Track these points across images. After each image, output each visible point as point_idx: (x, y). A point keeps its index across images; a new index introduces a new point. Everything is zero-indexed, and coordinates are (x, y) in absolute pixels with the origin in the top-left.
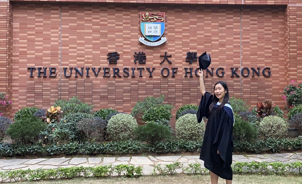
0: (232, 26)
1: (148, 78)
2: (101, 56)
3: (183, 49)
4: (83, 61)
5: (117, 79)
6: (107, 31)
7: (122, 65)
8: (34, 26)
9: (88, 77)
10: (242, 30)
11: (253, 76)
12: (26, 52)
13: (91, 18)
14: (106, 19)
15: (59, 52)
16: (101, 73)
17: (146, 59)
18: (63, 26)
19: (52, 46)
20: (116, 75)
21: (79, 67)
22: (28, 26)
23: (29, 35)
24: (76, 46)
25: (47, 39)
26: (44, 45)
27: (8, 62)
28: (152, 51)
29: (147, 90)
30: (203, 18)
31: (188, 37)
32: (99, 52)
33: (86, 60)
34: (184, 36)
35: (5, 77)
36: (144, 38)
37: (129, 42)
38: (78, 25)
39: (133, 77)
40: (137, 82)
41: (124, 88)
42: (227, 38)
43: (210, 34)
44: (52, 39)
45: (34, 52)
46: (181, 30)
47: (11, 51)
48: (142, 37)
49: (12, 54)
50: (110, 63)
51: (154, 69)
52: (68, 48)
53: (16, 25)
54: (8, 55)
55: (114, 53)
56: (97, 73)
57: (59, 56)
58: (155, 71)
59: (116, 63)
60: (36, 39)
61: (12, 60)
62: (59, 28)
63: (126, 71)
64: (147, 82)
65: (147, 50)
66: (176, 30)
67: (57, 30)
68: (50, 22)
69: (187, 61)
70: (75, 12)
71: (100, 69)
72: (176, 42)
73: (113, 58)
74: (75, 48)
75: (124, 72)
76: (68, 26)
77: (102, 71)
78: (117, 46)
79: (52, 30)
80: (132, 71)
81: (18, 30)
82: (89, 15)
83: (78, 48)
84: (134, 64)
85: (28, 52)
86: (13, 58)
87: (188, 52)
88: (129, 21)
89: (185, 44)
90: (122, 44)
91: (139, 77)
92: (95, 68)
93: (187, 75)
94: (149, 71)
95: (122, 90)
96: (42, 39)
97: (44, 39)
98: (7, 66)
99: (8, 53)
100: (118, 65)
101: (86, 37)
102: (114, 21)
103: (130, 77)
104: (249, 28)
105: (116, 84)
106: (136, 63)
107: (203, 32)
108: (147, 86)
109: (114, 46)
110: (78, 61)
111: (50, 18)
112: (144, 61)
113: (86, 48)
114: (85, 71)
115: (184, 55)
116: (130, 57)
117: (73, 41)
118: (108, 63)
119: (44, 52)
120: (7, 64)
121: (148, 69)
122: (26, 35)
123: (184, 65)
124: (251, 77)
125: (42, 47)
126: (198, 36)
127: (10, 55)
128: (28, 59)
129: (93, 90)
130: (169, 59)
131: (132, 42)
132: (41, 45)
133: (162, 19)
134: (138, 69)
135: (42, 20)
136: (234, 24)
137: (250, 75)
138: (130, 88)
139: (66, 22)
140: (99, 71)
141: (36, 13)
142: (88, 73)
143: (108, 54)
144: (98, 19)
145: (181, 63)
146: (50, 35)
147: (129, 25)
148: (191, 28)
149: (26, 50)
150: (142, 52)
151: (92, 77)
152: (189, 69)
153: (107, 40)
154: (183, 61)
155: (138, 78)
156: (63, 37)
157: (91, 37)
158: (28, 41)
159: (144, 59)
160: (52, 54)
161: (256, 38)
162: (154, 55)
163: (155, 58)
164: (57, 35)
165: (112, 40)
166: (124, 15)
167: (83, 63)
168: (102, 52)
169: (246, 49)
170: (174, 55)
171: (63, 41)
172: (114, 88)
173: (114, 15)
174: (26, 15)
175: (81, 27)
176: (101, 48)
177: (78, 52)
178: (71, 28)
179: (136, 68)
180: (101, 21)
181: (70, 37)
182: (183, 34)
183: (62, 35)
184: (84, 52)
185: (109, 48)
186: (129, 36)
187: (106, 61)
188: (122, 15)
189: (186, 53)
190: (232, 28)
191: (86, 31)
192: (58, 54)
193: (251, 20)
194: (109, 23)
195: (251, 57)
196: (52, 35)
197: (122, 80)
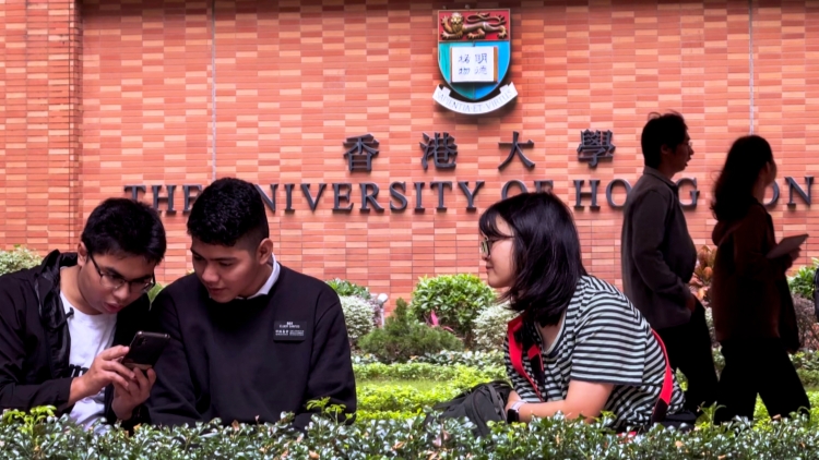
0: (721, 44)
1: (464, 215)
2: (327, 149)
3: (571, 119)
4: (276, 163)
5: (373, 219)
6: (341, 72)
7: (387, 174)
8: (138, 63)
9: (289, 211)
10: (755, 56)
11: (791, 206)
12: (119, 139)
13: (296, 35)
14: (340, 34)
15: (210, 138)
16: (327, 201)
17: (456, 154)
18: (218, 61)
19: (189, 120)
20: (368, 207)
21: (264, 183)
22: (125, 63)
23: (126, 89)
24: (254, 118)
25: (175, 101)
26: (168, 119)
27: (72, 171)
28: (474, 128)
29: (460, 250)
30: (631, 21)
31: (586, 80)
32: (320, 136)
33: (283, 162)
34: (572, 80)
35: (66, 215)
36: (449, 91)
37: (407, 103)
38: (262, 55)
39: (419, 211)
40: (431, 225)
41: (393, 244)
42: (707, 84)
43: (653, 72)
44: (190, 100)
45: (139, 139)
46: (563, 61)
47: (80, 139)
48: (445, 88)
49: (81, 146)
50: (353, 171)
51: (480, 185)
52: (233, 125)
53: (91, 61)
54: (72, 151)
55: (363, 139)
56: (314, 199)
57: (211, 150)
58: (482, 192)
59: (368, 171)
60: (147, 101)
61: (81, 165)
62: (210, 68)
63: (398, 192)
64: (461, 225)
65: (459, 128)
66: (549, 61)
67: (203, 74)
68: (182, 49)
69: (581, 160)
70: (253, 17)
71: (323, 187)
72: (549, 99)
73: (361, 153)
74: (254, 125)
75: (394, 196)
76: (232, 61)
77: (330, 194)
78: (372, 117)
79: (190, 75)
80: (414, 193)
81: (96, 77)
82: (293, 25)
83: (261, 124)
84: (422, 171)
85: (124, 139)
86: (85, 159)
87: (584, 130)
88: (406, 39)
89: (576, 106)
90: (385, 110)
91: (435, 210)
92: (308, 186)
93: (583, 203)
94: (465, 193)
95: (387, 251)
96: (160, 101)
97: (166, 102)
98: (72, 184)
99: (72, 145)
100: (374, 174)
101: (283, 92)
102: (363, 40)
103: (409, 212)
104: (777, 49)
105: (372, 232)
106: (426, 169)
107: (632, 65)
108: (459, 237)
109: (363, 117)
110: (262, 163)
111: (182, 37)
112: (450, 162)
113: (285, 125)
114: (282, 194)
115: (572, 140)
116: (408, 148)
117: (248, 106)
118: (347, 168)
119: (167, 138)
120: (72, 177)
121: (463, 187)
122: (119, 89)
123: (572, 172)
124: (785, 208)
125: (160, 126)
126: (616, 79)
127: (78, 152)
128: (124, 159)
129: (305, 252)
130: (526, 153)
131: (416, 102)
132: (159, 120)
133: (501, 31)
134: (433, 186)
135: (159, 43)
136: (731, 37)
137: (781, 201)
138: (409, 244)
139: (227, 49)
140: (320, 194)
141: (146, 26)
142: (289, 200)
143: (345, 141)
144: (318, 34)
145: (563, 165)
146: (182, 88)
147: (407, 51)
148: (593, 54)
149: (118, 133)
150: (446, 135)
151: (302, 212)
152: (587, 182)
153: (342, 98)
154: (571, 160)
155: (432, 213)
156: (220, 93)
157: (297, 92)
158: (124, 108)
159: (449, 154)
160: (190, 145)
161: (802, 82)
162: (482, 140)
163: (484, 150)
164: (202, 87)
165: (357, 99)
166: (392, 20)
167: (276, 168)
168: (331, 136)
169: (769, 115)
170: (541, 139)
171: (219, 106)
172: (365, 245)
173: (363, 21)
174: (117, 32)
175: (272, 62)
176: (326, 123)
177: (261, 137)
178: (241, 66)
179: (428, 184)
180: (328, 41)
181: (239, 93)
182: (571, 73)
183: (217, 87)
184: (276, 137)
185: (350, 124)
186: (407, 84)
187: (341, 162)
188: (385, 20)
189: (577, 133)
190: (724, 51)
191: (283, 73)
192: (204, 145)
193: (786, 24)
194: (349, 47)
195: (786, 141)
196: (189, 87)
197: (386, 219)
